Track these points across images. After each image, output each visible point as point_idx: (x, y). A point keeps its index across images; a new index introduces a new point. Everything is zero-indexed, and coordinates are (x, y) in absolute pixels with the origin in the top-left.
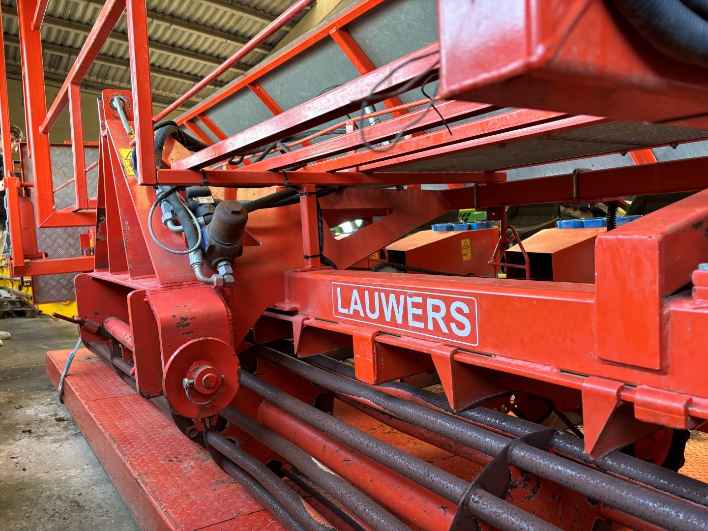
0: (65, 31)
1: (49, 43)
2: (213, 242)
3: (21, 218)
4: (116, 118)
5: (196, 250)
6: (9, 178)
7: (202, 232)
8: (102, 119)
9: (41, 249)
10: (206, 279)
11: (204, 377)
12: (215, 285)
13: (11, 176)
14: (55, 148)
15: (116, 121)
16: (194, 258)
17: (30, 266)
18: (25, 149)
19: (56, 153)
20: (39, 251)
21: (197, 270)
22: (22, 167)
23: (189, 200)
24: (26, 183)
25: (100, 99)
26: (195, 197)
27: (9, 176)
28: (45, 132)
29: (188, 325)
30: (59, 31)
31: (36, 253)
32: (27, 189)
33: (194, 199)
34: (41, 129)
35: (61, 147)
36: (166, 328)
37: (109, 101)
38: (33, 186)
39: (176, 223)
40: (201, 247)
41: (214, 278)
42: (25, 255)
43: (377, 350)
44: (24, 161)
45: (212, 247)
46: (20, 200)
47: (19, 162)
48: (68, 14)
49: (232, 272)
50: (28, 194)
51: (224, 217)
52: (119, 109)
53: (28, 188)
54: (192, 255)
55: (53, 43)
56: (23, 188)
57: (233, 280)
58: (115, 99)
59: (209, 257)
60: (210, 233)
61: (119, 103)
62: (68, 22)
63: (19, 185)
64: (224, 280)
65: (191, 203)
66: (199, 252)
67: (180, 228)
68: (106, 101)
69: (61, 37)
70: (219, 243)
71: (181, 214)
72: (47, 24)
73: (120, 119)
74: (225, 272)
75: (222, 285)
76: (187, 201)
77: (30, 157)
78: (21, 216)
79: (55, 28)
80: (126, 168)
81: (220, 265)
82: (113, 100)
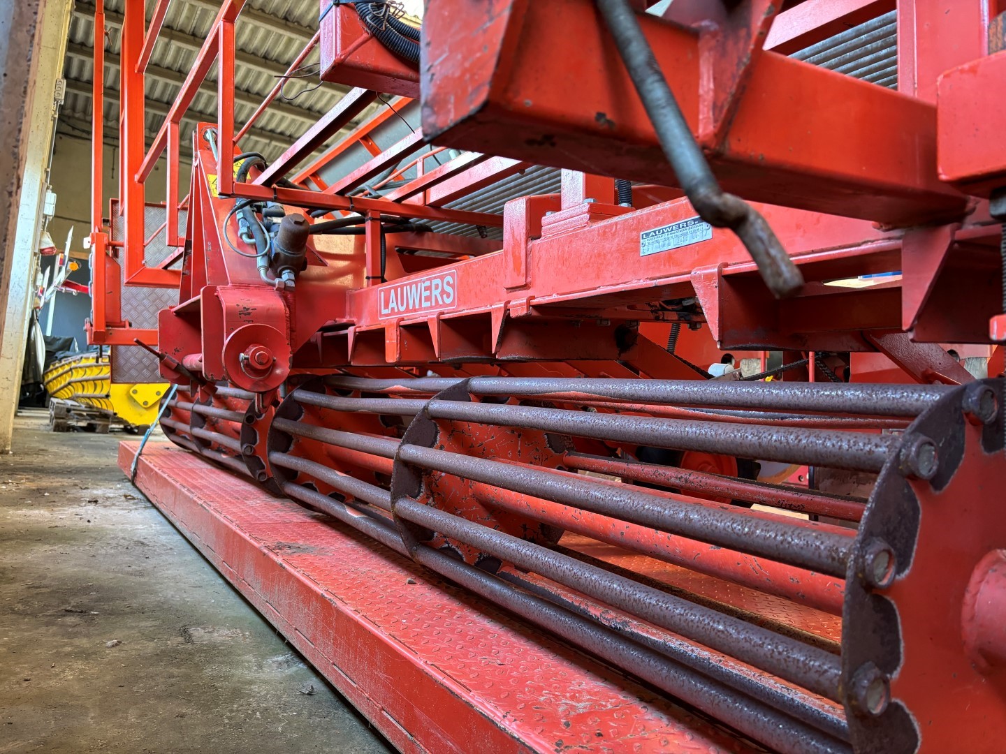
0: (173, 85)
1: (152, 100)
2: (279, 250)
3: (107, 281)
4: (208, 149)
5: (263, 256)
6: (97, 234)
7: (271, 243)
8: (196, 150)
9: (125, 317)
10: (269, 281)
11: (257, 354)
12: (277, 287)
13: (99, 231)
14: (150, 209)
15: (208, 151)
16: (261, 262)
17: (111, 334)
18: (117, 207)
19: (150, 213)
20: (123, 320)
21: (262, 272)
22: (112, 227)
23: (264, 219)
24: (114, 242)
25: (195, 132)
26: (270, 216)
27: (97, 231)
28: (141, 181)
29: (249, 314)
30: (166, 85)
31: (119, 321)
32: (115, 248)
33: (268, 218)
34: (137, 177)
35: (156, 208)
36: (231, 313)
37: (203, 132)
38: (122, 246)
39: (250, 237)
40: (267, 255)
41: (277, 281)
42: (107, 322)
43: (400, 333)
44: (114, 220)
45: (277, 255)
46: (107, 261)
47: (108, 221)
48: (179, 65)
49: (294, 279)
50: (116, 254)
51: (288, 226)
52: (211, 140)
53: (118, 248)
54: (259, 259)
55: (157, 100)
56: (111, 247)
57: (293, 285)
58: (208, 130)
59: (275, 264)
60: (276, 241)
61: (212, 135)
62: (178, 74)
63: (107, 243)
64: (285, 284)
65: (266, 221)
66: (266, 258)
67: (253, 241)
68: (200, 133)
69: (168, 92)
70: (284, 251)
71: (254, 228)
72: (151, 75)
73: (211, 150)
74: (287, 278)
75: (283, 287)
76: (263, 220)
77: (122, 215)
78: (107, 277)
79: (162, 81)
80: (212, 191)
81: (284, 272)
82: (206, 132)
